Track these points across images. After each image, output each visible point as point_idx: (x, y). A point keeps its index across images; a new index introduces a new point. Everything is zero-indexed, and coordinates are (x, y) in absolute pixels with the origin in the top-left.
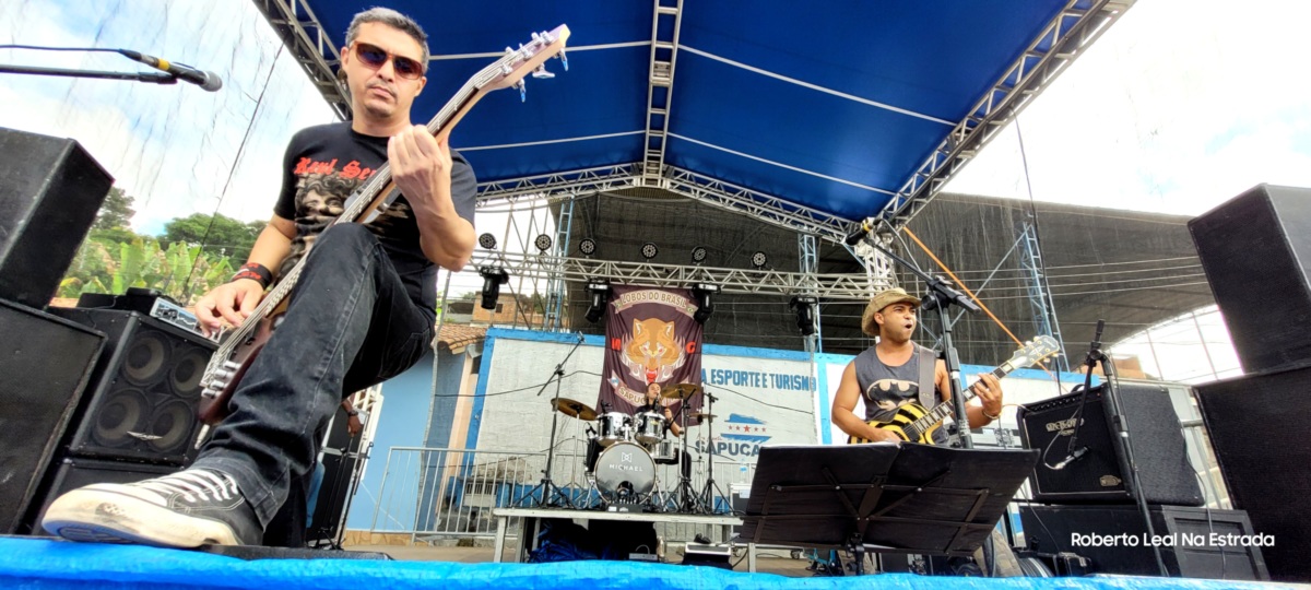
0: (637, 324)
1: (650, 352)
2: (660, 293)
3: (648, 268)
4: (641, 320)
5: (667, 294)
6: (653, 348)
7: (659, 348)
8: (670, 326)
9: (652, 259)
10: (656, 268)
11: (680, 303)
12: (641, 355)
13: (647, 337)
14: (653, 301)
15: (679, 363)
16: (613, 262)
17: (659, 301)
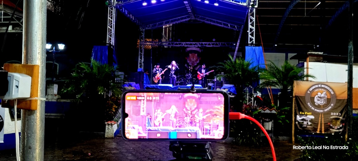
1: (192, 60)
2: (194, 48)
4: (191, 54)
5: (196, 48)
6: (193, 59)
7: (194, 59)
8: (196, 55)
11: (198, 49)
12: (191, 61)
13: (192, 56)
15: (198, 62)
16: (184, 43)
17: (194, 49)
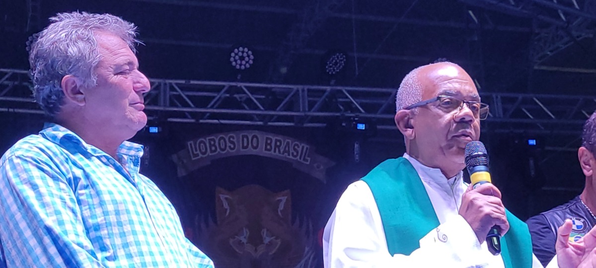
0: (224, 197)
1: (250, 248)
2: (262, 137)
3: (240, 91)
5: (275, 138)
6: (255, 239)
7: (266, 241)
8: (283, 199)
9: (247, 75)
10: (253, 91)
11: (298, 153)
14: (250, 151)
16: (173, 82)
17: (261, 151)
